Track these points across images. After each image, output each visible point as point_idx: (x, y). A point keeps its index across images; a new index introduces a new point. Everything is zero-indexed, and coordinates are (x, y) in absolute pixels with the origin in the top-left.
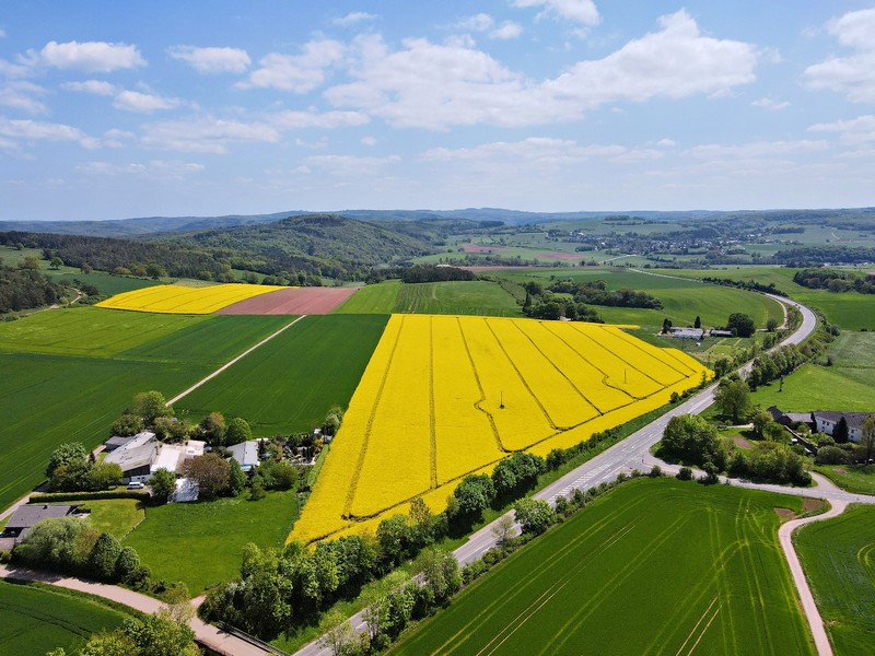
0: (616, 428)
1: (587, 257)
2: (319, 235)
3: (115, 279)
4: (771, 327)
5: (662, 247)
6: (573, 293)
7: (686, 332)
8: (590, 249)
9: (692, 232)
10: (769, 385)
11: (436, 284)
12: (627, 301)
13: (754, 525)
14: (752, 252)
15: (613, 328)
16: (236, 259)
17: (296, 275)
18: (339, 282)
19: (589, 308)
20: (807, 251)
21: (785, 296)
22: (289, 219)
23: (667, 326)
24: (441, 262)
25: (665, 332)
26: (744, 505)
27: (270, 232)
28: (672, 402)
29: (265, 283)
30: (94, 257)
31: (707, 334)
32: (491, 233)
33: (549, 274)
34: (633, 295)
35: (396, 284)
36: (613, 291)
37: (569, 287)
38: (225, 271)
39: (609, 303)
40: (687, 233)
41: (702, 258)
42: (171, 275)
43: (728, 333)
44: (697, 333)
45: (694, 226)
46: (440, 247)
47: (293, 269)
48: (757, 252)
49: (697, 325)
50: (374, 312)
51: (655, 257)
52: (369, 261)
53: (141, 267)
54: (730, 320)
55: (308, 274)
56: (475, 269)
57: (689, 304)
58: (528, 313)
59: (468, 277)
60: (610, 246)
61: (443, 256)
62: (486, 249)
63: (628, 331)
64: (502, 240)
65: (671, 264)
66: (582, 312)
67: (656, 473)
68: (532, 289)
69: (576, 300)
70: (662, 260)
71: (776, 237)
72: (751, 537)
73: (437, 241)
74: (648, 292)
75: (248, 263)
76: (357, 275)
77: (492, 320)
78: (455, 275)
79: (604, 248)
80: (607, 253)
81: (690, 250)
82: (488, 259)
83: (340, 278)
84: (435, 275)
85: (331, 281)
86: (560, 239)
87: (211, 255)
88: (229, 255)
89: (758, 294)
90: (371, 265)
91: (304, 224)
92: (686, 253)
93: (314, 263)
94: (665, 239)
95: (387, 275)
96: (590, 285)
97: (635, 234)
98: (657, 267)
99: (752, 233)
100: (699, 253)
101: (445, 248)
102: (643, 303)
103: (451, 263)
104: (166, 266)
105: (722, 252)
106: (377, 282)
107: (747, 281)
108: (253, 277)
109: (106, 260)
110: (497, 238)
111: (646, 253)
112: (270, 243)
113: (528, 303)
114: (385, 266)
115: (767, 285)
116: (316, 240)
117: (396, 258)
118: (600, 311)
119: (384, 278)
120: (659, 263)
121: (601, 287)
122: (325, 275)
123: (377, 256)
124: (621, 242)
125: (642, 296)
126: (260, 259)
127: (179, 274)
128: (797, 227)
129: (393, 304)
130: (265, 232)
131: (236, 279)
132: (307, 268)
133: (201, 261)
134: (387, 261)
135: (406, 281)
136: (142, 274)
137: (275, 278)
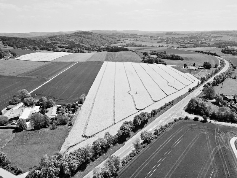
0: (172, 101)
1: (161, 44)
2: (84, 37)
3: (23, 50)
4: (216, 66)
5: (182, 41)
6: (157, 55)
7: (191, 68)
8: (161, 42)
9: (190, 37)
11: (117, 52)
12: (173, 58)
13: (222, 139)
14: (208, 43)
15: (169, 66)
16: (60, 45)
17: (77, 49)
18: (89, 51)
19: (162, 60)
20: (224, 43)
21: (219, 56)
22: (76, 33)
23: (185, 66)
24: (119, 46)
26: (217, 131)
27: (70, 36)
28: (189, 91)
29: (68, 52)
30: (17, 44)
31: (197, 68)
32: (133, 37)
33: (150, 50)
34: (175, 56)
35: (106, 52)
36: (169, 54)
37: (156, 53)
38: (56, 48)
39: (168, 58)
40: (189, 37)
41: (193, 45)
42: (40, 49)
43: (203, 68)
44: (194, 68)
45: (191, 35)
46: (119, 41)
47: (76, 48)
48: (209, 43)
49: (194, 65)
50: (99, 61)
51: (180, 44)
52: (99, 45)
53: (31, 47)
54: (204, 64)
55: (81, 49)
56: (129, 48)
57: (191, 59)
58: (144, 61)
59: (127, 50)
60: (167, 41)
61: (120, 44)
62: (132, 42)
63: (174, 67)
64: (136, 39)
65: (184, 46)
66: (160, 61)
67: (187, 118)
68: (145, 54)
69: (158, 57)
70: (182, 45)
71: (214, 39)
72: (221, 144)
73: (118, 39)
74: (179, 55)
75: (63, 46)
76: (95, 49)
77: (133, 63)
78: (123, 50)
79: (165, 42)
80: (166, 43)
81: (190, 42)
82: (132, 45)
83: (90, 50)
84: (117, 50)
85: (87, 51)
86: (153, 39)
87: (52, 43)
88: (57, 43)
89: (211, 56)
90: (99, 46)
91: (80, 34)
92: (189, 43)
93: (82, 46)
94: (183, 39)
95: (104, 49)
96: (162, 53)
97: (174, 38)
98: (181, 47)
99: (208, 37)
100: (193, 43)
101: (120, 42)
102: (178, 58)
103: (122, 46)
104: (39, 46)
105: (199, 43)
106: (100, 51)
107: (208, 52)
108: (64, 50)
109: (20, 45)
110: (135, 39)
111: (178, 43)
112: (71, 40)
113: (144, 58)
114: (103, 47)
115: (214, 53)
116: (84, 39)
117: (106, 44)
118: (165, 61)
119: (102, 50)
120: (181, 46)
121: (165, 53)
122: (86, 49)
123: (101, 44)
124: (170, 40)
125: (177, 56)
126: (67, 45)
127: (42, 49)
128: (220, 35)
129: (104, 58)
130: (69, 36)
131: (59, 51)
132: (80, 47)
133: (49, 45)
134: (104, 45)
135: (109, 51)
136: (31, 49)
137: (71, 50)
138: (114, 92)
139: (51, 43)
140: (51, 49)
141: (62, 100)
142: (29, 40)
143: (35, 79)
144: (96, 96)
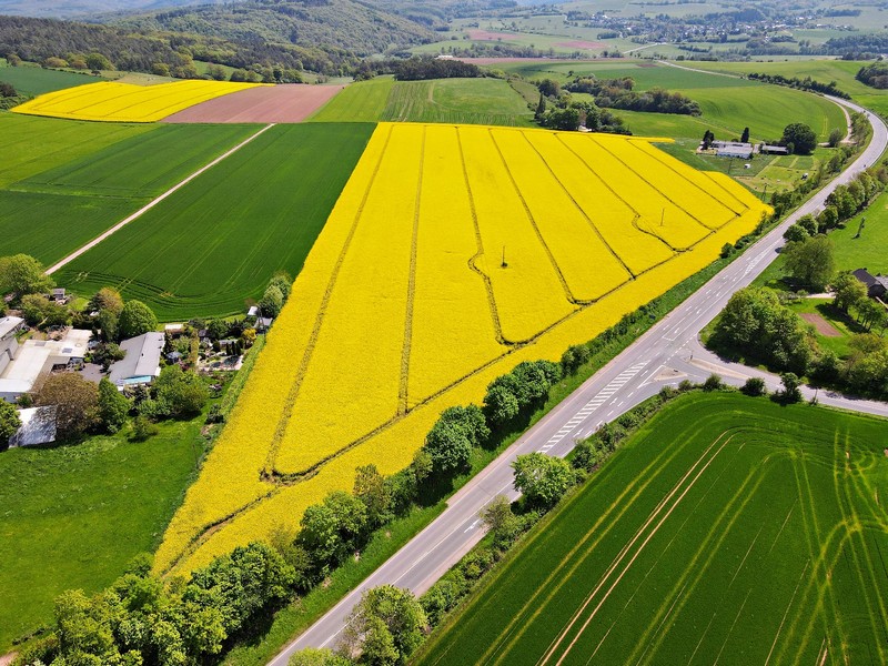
0: (654, 301)
1: (610, 46)
2: (303, 17)
3: (48, 73)
4: (833, 142)
5: (697, 33)
6: (595, 93)
7: (731, 149)
8: (613, 36)
9: (732, 14)
10: (842, 227)
11: (435, 81)
12: (659, 105)
13: (862, 486)
14: (800, 40)
15: (641, 142)
16: (199, 48)
17: (271, 69)
18: (323, 77)
19: (615, 114)
20: (863, 40)
21: (847, 98)
23: (709, 139)
24: (443, 53)
25: (705, 147)
26: (841, 444)
27: (245, 12)
28: (724, 256)
29: (234, 79)
30: (24, 45)
31: (756, 151)
32: (502, 16)
33: (566, 69)
34: (666, 96)
35: (388, 80)
36: (642, 92)
37: (590, 85)
38: (185, 63)
39: (637, 107)
40: (727, 15)
41: (742, 46)
42: (120, 68)
43: (783, 149)
44: (745, 150)
45: (736, 6)
46: (443, 34)
47: (268, 61)
48: (806, 39)
49: (745, 139)
50: (357, 120)
51: (688, 45)
52: (362, 51)
53: (80, 58)
54: (786, 133)
55: (287, 68)
56: (481, 63)
57: (733, 110)
58: (541, 122)
59: (472, 72)
60: (637, 32)
61: (446, 45)
62: (495, 37)
63: (661, 146)
64: (514, 25)
65: (706, 55)
66: (606, 121)
67: (713, 383)
68: (547, 89)
69: (597, 103)
70: (696, 50)
71: (828, 21)
73: (440, 25)
74: (684, 93)
75: (213, 53)
76: (345, 68)
77: (499, 131)
78: (458, 71)
79: (629, 34)
80: (633, 41)
81: (729, 37)
82: (497, 49)
83: (324, 73)
84: (434, 71)
85: (312, 77)
86: (580, 23)
87: (168, 41)
88: (190, 42)
89: (815, 95)
90: (363, 56)
91: (285, 4)
92: (724, 40)
93: (293, 53)
94: (700, 23)
95: (379, 68)
96: (614, 84)
97: (667, 17)
98: (692, 59)
99: (802, 15)
100: (740, 41)
101: (449, 34)
102: (678, 107)
103: (455, 54)
104: (113, 56)
105: (767, 39)
106: (367, 78)
107: (802, 78)
108: (220, 72)
109: (37, 49)
110: (508, 22)
111: (679, 41)
112: (246, 27)
113: (541, 108)
114: (380, 57)
115: (827, 83)
116: (300, 23)
117: (393, 46)
118: (627, 117)
119: (374, 73)
120: (692, 54)
121: (628, 86)
122: (307, 68)
123: (370, 45)
124: (651, 27)
125: (677, 99)
126: (229, 48)
127: (129, 67)
128: (852, 8)
129: (382, 109)
130: (240, 12)
131: (198, 74)
132: (285, 60)
133: (155, 49)
134: (381, 51)
135: (400, 78)
136: (79, 67)
137: (246, 73)
138: (413, 260)
139: (162, 40)
140: (165, 66)
141: (191, 300)
142: (73, 28)
143: (84, 200)
144: (334, 278)
